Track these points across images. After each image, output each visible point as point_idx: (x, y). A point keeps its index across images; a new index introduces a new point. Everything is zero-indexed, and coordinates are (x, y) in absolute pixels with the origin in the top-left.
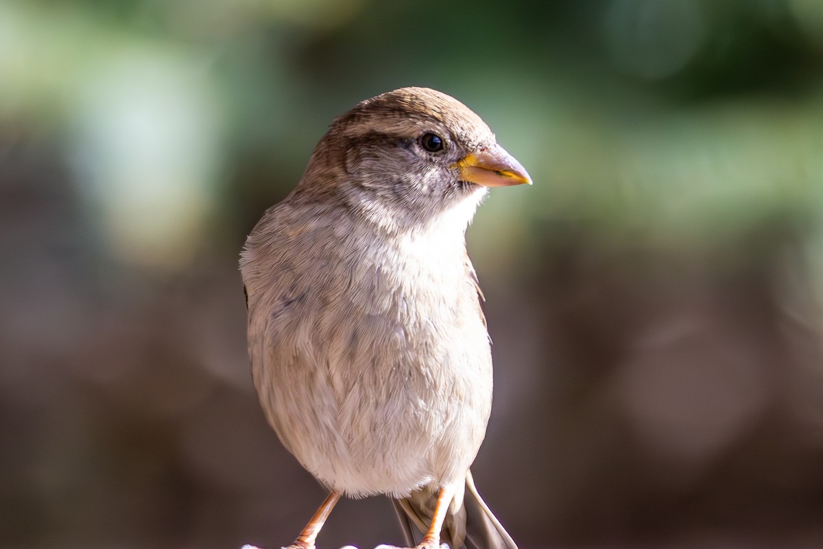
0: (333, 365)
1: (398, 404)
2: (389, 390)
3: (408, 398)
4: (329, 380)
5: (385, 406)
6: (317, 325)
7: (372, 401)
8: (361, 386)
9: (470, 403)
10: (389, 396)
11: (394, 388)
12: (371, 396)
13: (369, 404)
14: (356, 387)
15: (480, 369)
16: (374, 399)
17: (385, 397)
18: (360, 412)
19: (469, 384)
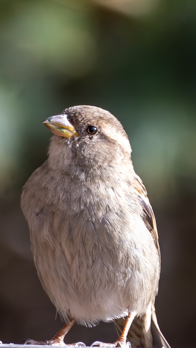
0: (63, 245)
1: (98, 266)
2: (93, 259)
3: (103, 263)
4: (63, 252)
5: (92, 268)
6: (52, 225)
7: (85, 265)
8: (79, 256)
9: (139, 270)
10: (93, 261)
11: (95, 258)
12: (84, 261)
13: (83, 266)
14: (77, 257)
15: (144, 252)
16: (86, 264)
17: (91, 262)
18: (80, 270)
19: (137, 259)
